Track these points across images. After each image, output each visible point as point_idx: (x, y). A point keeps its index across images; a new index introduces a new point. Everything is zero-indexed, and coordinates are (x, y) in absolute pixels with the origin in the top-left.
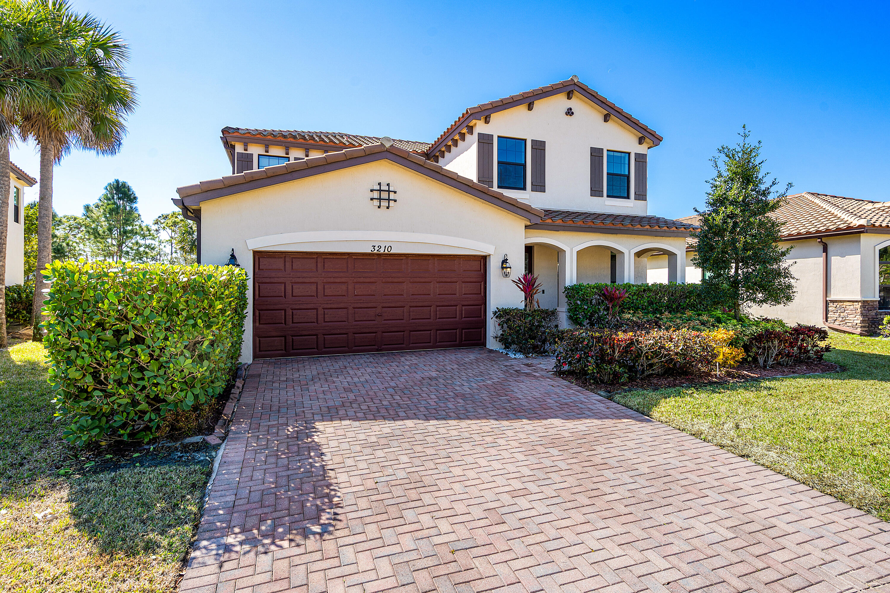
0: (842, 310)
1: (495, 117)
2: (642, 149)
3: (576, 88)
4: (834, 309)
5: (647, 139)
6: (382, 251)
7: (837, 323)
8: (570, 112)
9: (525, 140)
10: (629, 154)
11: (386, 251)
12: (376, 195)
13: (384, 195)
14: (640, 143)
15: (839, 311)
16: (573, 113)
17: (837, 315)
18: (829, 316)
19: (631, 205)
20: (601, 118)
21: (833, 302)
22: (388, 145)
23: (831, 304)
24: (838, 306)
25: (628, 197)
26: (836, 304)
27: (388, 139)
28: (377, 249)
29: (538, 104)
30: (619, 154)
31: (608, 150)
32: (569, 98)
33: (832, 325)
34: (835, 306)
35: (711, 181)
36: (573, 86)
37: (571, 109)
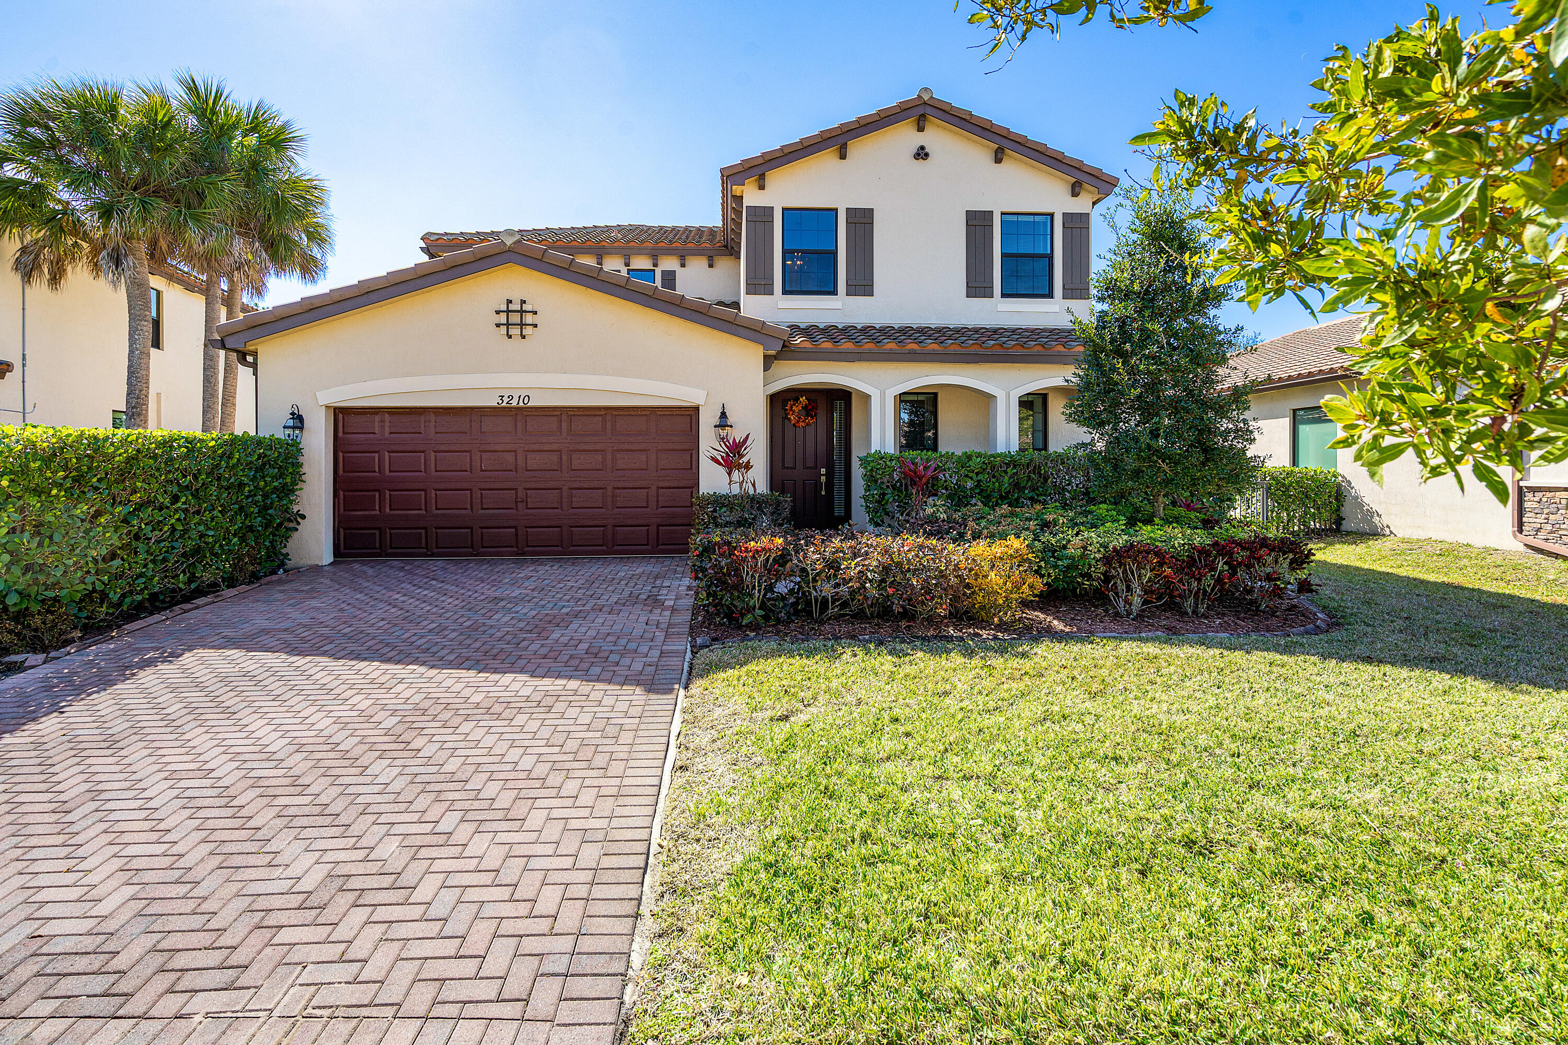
0: (1553, 508)
1: (775, 178)
2: (1080, 205)
3: (929, 110)
4: (1535, 505)
5: (1085, 186)
6: (514, 403)
7: (1542, 535)
8: (921, 154)
9: (836, 210)
10: (1052, 215)
11: (521, 404)
12: (503, 318)
13: (515, 318)
14: (1075, 194)
15: (1546, 511)
16: (927, 155)
17: (1541, 519)
18: (1524, 519)
19: (1056, 308)
20: (988, 157)
21: (1534, 490)
22: (509, 241)
23: (1529, 496)
24: (1544, 500)
25: (1050, 295)
26: (1541, 494)
27: (509, 232)
28: (506, 400)
29: (858, 148)
30: (1031, 218)
31: (1002, 214)
32: (921, 129)
33: (1531, 541)
34: (1537, 499)
35: (1109, 255)
36: (921, 108)
37: (922, 148)
